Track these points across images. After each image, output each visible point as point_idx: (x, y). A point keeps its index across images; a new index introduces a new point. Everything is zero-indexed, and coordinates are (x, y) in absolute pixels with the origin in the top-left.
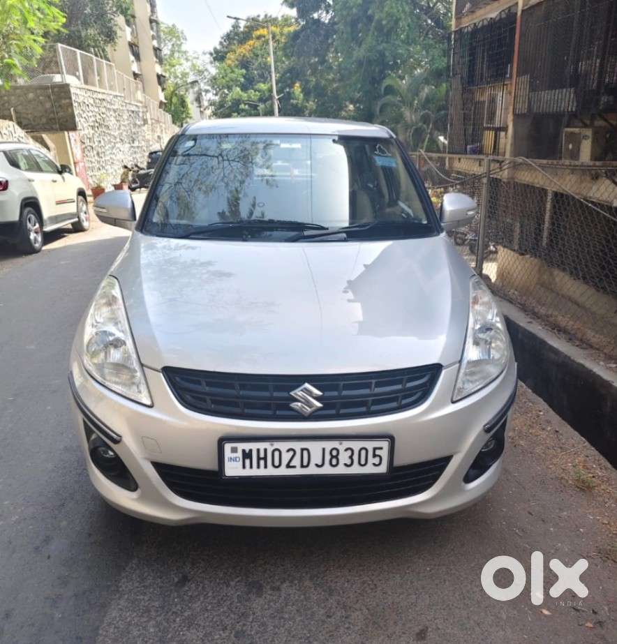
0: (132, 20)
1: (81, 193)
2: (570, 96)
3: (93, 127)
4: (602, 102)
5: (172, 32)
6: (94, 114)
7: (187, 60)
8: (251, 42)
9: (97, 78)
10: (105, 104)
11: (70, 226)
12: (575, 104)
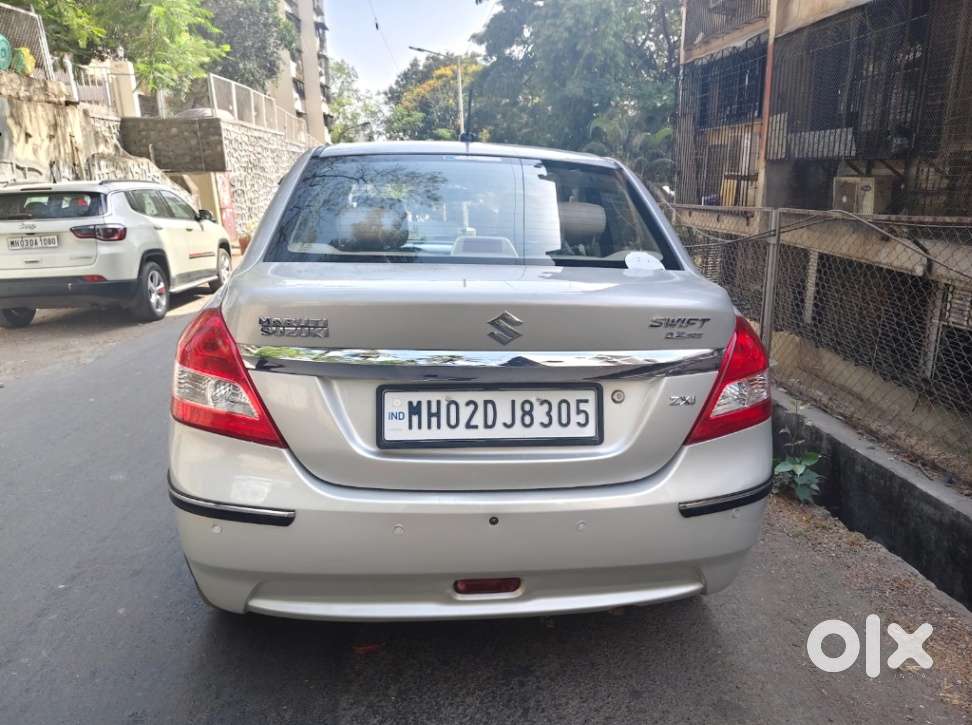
0: (297, 55)
1: (224, 245)
2: (847, 135)
3: (245, 169)
4: (894, 145)
5: (340, 68)
6: (248, 153)
7: (359, 99)
8: (431, 82)
9: (254, 113)
10: (261, 142)
11: (207, 285)
12: (854, 148)
